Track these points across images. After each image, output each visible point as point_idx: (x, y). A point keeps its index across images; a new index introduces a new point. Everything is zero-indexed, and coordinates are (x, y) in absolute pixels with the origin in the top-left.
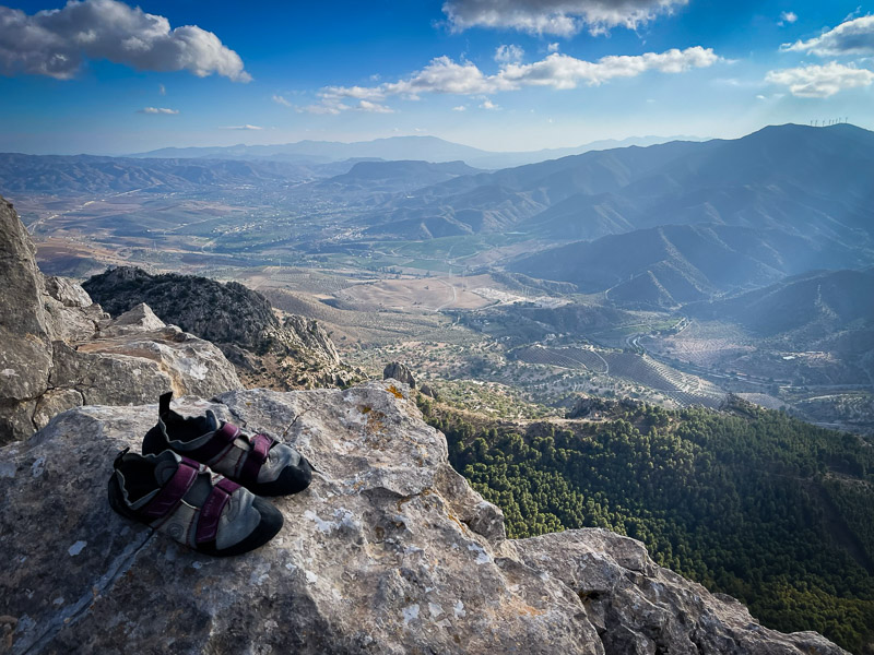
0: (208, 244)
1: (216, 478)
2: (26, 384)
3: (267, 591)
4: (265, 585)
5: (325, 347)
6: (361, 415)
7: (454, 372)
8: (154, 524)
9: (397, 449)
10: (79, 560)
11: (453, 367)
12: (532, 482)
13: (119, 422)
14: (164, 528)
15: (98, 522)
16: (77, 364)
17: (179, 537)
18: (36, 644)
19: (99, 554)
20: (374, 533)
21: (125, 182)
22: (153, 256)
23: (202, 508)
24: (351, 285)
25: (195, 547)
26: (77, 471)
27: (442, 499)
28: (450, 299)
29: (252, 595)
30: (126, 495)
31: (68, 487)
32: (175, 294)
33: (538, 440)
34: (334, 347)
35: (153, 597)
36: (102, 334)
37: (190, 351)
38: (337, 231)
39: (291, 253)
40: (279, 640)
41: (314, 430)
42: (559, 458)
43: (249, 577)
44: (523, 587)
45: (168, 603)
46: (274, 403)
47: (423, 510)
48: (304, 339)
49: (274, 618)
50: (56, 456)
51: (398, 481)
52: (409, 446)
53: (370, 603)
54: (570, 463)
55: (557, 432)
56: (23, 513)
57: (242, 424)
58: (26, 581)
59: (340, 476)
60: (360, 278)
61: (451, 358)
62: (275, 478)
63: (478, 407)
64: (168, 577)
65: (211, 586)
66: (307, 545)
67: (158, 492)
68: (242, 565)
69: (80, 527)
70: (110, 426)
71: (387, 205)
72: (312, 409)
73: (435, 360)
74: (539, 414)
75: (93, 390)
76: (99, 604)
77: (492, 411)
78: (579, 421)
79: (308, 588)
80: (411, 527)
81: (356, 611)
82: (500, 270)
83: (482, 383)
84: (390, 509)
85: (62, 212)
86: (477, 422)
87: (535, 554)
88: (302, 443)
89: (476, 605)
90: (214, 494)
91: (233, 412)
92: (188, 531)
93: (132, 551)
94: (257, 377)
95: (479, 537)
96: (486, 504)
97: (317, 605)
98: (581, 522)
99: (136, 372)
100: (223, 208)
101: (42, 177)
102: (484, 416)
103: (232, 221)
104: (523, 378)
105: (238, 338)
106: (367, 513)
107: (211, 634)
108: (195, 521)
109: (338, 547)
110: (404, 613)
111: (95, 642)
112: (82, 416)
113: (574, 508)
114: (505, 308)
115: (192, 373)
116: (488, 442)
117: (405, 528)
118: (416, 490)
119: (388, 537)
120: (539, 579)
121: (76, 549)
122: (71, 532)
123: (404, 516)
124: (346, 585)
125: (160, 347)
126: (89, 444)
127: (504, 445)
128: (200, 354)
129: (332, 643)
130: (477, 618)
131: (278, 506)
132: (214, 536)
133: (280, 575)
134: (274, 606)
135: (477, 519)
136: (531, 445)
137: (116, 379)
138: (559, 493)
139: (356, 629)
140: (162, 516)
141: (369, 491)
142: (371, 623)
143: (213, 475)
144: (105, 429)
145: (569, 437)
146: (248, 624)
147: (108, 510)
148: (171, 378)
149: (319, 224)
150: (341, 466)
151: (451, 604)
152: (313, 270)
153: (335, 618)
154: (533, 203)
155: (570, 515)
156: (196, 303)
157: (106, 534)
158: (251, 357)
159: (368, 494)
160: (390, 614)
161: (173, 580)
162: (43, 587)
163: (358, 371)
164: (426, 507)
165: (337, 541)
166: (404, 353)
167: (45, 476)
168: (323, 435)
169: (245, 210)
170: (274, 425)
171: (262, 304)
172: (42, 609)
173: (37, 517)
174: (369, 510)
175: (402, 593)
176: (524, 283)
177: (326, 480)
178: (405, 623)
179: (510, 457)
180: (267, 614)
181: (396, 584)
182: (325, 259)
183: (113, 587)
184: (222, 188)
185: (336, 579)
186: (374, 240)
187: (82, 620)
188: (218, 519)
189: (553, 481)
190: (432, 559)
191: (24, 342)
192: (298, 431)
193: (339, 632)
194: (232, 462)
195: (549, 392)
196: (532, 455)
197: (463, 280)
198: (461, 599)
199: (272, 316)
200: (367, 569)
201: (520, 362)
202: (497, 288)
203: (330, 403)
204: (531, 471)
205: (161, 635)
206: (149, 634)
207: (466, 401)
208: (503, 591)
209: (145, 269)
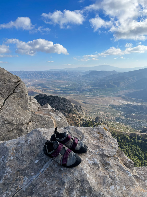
0: (59, 89)
1: (67, 149)
2: (26, 121)
3: (78, 178)
4: (77, 176)
5: (82, 112)
6: (97, 134)
7: (112, 120)
8: (53, 158)
9: (107, 144)
10: (37, 164)
11: (112, 118)
12: (131, 148)
13: (45, 133)
14: (55, 159)
15: (41, 156)
16: (35, 117)
17: (59, 162)
18: (27, 184)
19: (41, 163)
20: (102, 165)
21: (43, 76)
22: (48, 92)
23: (63, 155)
24: (88, 99)
25: (62, 165)
26: (37, 143)
27: (118, 158)
28: (111, 102)
29: (74, 178)
30: (47, 151)
31: (35, 147)
32: (52, 100)
33: (133, 137)
34: (84, 112)
35: (52, 176)
36: (40, 110)
37: (57, 114)
38: (86, 87)
39: (76, 91)
40: (81, 191)
41: (87, 137)
42: (138, 142)
43: (74, 174)
44: (141, 184)
45: (56, 177)
46: (78, 130)
47: (114, 160)
48: (78, 110)
49: (80, 185)
50: (33, 139)
51: (108, 152)
52: (110, 144)
53: (102, 184)
54: (141, 144)
55: (138, 136)
56: (26, 152)
57: (71, 135)
58: (26, 168)
59: (93, 150)
60: (91, 97)
61: (111, 116)
62: (79, 149)
63: (118, 128)
64: (56, 171)
65: (65, 175)
66: (86, 167)
67: (54, 151)
68: (72, 170)
69: (37, 156)
70: (44, 133)
71: (97, 81)
72: (86, 132)
73: (107, 116)
74: (133, 131)
75: (38, 122)
76: (41, 176)
77: (121, 129)
78: (143, 134)
79: (87, 178)
80: (111, 165)
81: (99, 185)
82: (124, 96)
83: (119, 123)
84: (106, 159)
85: (31, 83)
86: (117, 132)
87: (139, 172)
88: (85, 141)
89: (129, 187)
90: (66, 152)
91: (69, 132)
92: (61, 161)
93: (48, 164)
94: (68, 118)
95: (128, 168)
96: (129, 160)
97: (90, 183)
98: (144, 159)
99: (47, 119)
100: (62, 82)
101: (28, 76)
102: (119, 131)
103: (64, 84)
104: (129, 122)
105: (64, 109)
106: (100, 160)
107: (66, 187)
108: (62, 158)
109: (94, 168)
110: (110, 187)
111: (40, 185)
112: (38, 130)
113: (142, 155)
114: (125, 105)
115: (58, 119)
116: (120, 137)
117: (110, 165)
118: (112, 155)
119: (105, 167)
120: (145, 182)
121: (36, 161)
122: (35, 157)
123: (109, 162)
124: (96, 178)
125: (51, 113)
126: (39, 137)
127: (124, 138)
128: (59, 115)
129: (93, 193)
130: (129, 191)
131: (79, 156)
132: (66, 163)
133: (81, 174)
134: (79, 182)
135: (127, 164)
136: (131, 138)
137: (43, 120)
138: (138, 151)
139: (99, 190)
140: (55, 157)
141: (100, 154)
142: (103, 189)
143: (66, 147)
144: (43, 134)
145: (141, 137)
146: (74, 185)
147: (43, 153)
148: (53, 121)
149: (82, 85)
150: (93, 147)
151: (122, 186)
152: (80, 95)
153: (94, 187)
154: (132, 80)
155: (141, 157)
156: (56, 102)
157: (43, 159)
158: (67, 114)
159: (100, 155)
160: (107, 187)
161: (57, 172)
162: (29, 170)
163: (89, 118)
164: (115, 160)
165: (93, 166)
166: (100, 114)
167: (30, 144)
168: (89, 139)
169: (66, 82)
170: (78, 135)
171: (69, 102)
172: (29, 175)
173: (29, 153)
174: (101, 159)
175: (110, 182)
176: (130, 99)
177: (90, 150)
178: (111, 190)
179: (126, 141)
180: (78, 183)
181: (108, 180)
182: (83, 93)
183: (44, 172)
184: (62, 77)
185: (93, 176)
186: (94, 88)
187: (37, 179)
188: (67, 158)
189: (136, 148)
190: (117, 174)
191: (25, 112)
192: (83, 137)
193: (95, 191)
194: (69, 144)
195: (136, 126)
196: (131, 141)
197: (115, 98)
198: (125, 185)
199: (71, 105)
200: (101, 175)
201: (128, 118)
202: (123, 100)
203: (90, 131)
204: (131, 145)
205: (54, 185)
206: (52, 185)
207: (115, 127)
208: (136, 184)
209: (46, 94)
